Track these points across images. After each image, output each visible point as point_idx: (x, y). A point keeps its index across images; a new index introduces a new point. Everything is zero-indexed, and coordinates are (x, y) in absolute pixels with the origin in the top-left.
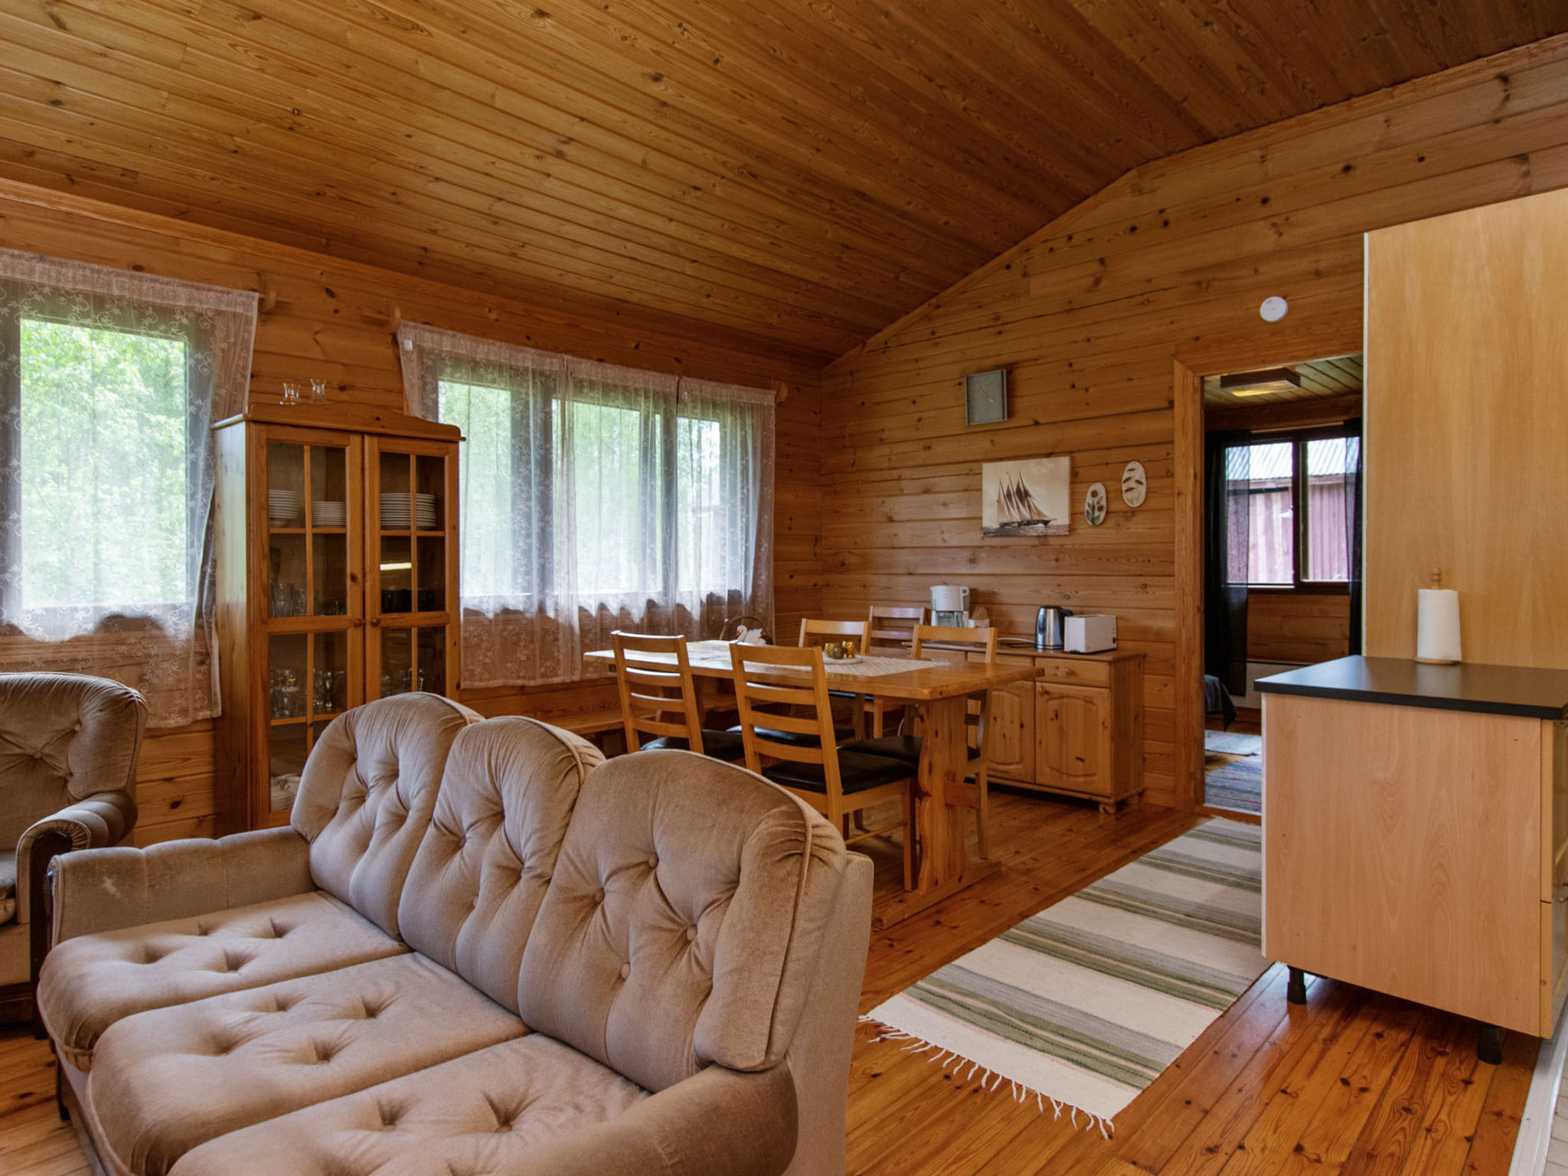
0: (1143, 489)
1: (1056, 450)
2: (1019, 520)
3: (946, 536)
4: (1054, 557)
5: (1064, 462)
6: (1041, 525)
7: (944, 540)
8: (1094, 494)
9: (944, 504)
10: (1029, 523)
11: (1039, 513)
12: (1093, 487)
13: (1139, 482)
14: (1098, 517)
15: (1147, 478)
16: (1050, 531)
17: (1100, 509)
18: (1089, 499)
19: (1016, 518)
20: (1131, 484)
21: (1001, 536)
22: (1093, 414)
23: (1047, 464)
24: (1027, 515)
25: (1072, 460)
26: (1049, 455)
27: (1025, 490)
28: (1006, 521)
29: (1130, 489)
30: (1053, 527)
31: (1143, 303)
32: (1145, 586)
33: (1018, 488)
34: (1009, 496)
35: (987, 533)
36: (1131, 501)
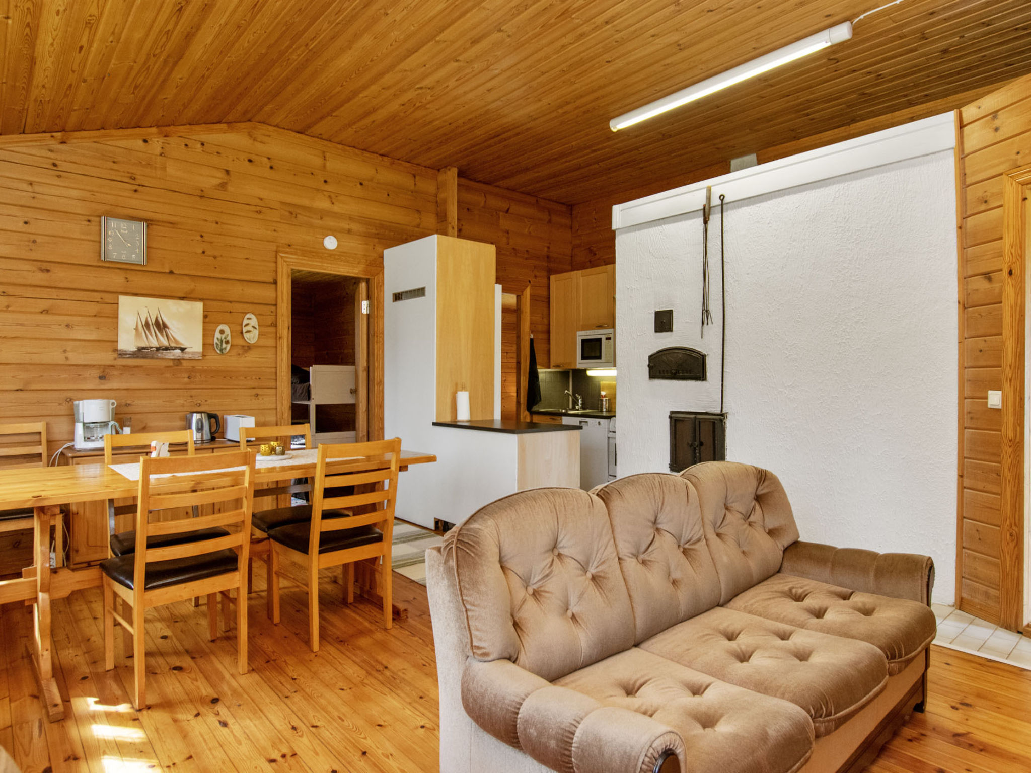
0: (256, 332)
1: (190, 296)
2: (158, 346)
3: (69, 355)
4: (186, 376)
5: (199, 306)
6: (178, 351)
7: (67, 358)
8: (222, 332)
9: (68, 326)
10: (166, 349)
11: (176, 341)
12: (221, 327)
13: (254, 327)
14: (225, 348)
15: (259, 326)
16: (186, 356)
17: (227, 342)
18: (217, 335)
19: (154, 343)
20: (249, 328)
21: (138, 357)
22: (218, 275)
23: (185, 305)
24: (165, 343)
25: (204, 306)
26: (182, 298)
27: (163, 323)
28: (143, 345)
29: (248, 331)
30: (189, 353)
31: (257, 212)
32: (257, 395)
33: (157, 320)
34: (147, 325)
35: (122, 354)
36: (249, 340)
